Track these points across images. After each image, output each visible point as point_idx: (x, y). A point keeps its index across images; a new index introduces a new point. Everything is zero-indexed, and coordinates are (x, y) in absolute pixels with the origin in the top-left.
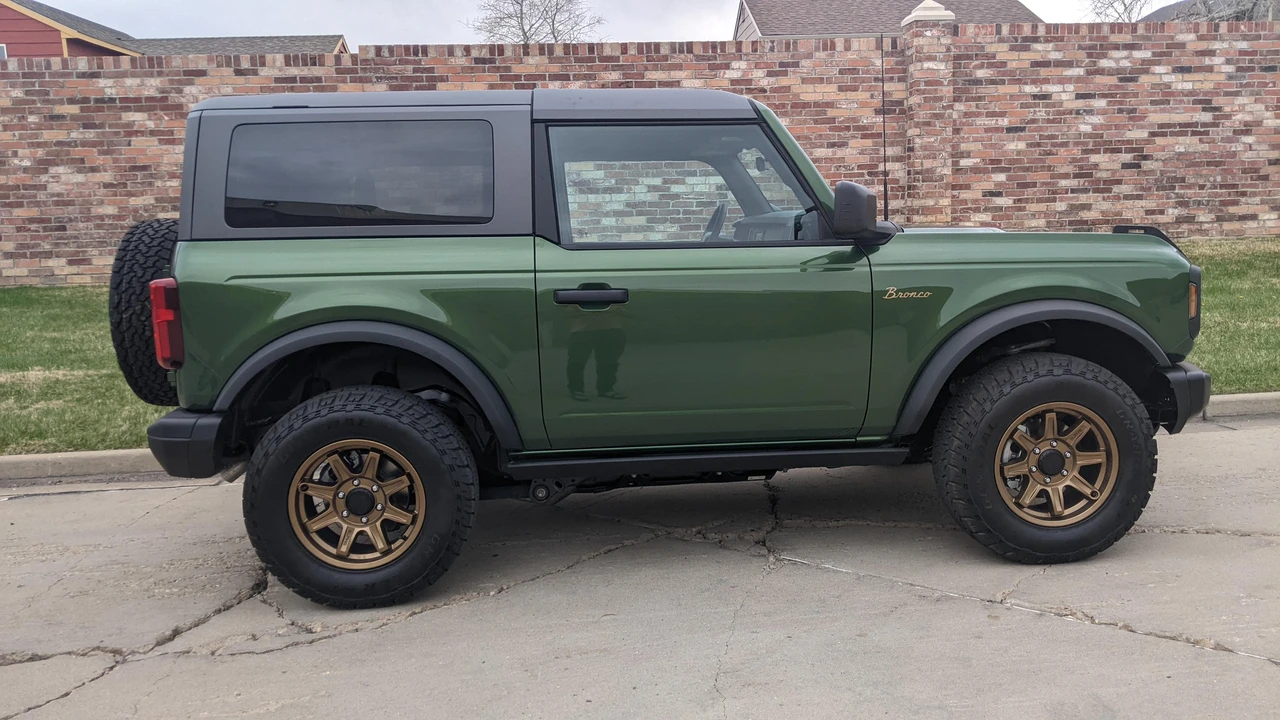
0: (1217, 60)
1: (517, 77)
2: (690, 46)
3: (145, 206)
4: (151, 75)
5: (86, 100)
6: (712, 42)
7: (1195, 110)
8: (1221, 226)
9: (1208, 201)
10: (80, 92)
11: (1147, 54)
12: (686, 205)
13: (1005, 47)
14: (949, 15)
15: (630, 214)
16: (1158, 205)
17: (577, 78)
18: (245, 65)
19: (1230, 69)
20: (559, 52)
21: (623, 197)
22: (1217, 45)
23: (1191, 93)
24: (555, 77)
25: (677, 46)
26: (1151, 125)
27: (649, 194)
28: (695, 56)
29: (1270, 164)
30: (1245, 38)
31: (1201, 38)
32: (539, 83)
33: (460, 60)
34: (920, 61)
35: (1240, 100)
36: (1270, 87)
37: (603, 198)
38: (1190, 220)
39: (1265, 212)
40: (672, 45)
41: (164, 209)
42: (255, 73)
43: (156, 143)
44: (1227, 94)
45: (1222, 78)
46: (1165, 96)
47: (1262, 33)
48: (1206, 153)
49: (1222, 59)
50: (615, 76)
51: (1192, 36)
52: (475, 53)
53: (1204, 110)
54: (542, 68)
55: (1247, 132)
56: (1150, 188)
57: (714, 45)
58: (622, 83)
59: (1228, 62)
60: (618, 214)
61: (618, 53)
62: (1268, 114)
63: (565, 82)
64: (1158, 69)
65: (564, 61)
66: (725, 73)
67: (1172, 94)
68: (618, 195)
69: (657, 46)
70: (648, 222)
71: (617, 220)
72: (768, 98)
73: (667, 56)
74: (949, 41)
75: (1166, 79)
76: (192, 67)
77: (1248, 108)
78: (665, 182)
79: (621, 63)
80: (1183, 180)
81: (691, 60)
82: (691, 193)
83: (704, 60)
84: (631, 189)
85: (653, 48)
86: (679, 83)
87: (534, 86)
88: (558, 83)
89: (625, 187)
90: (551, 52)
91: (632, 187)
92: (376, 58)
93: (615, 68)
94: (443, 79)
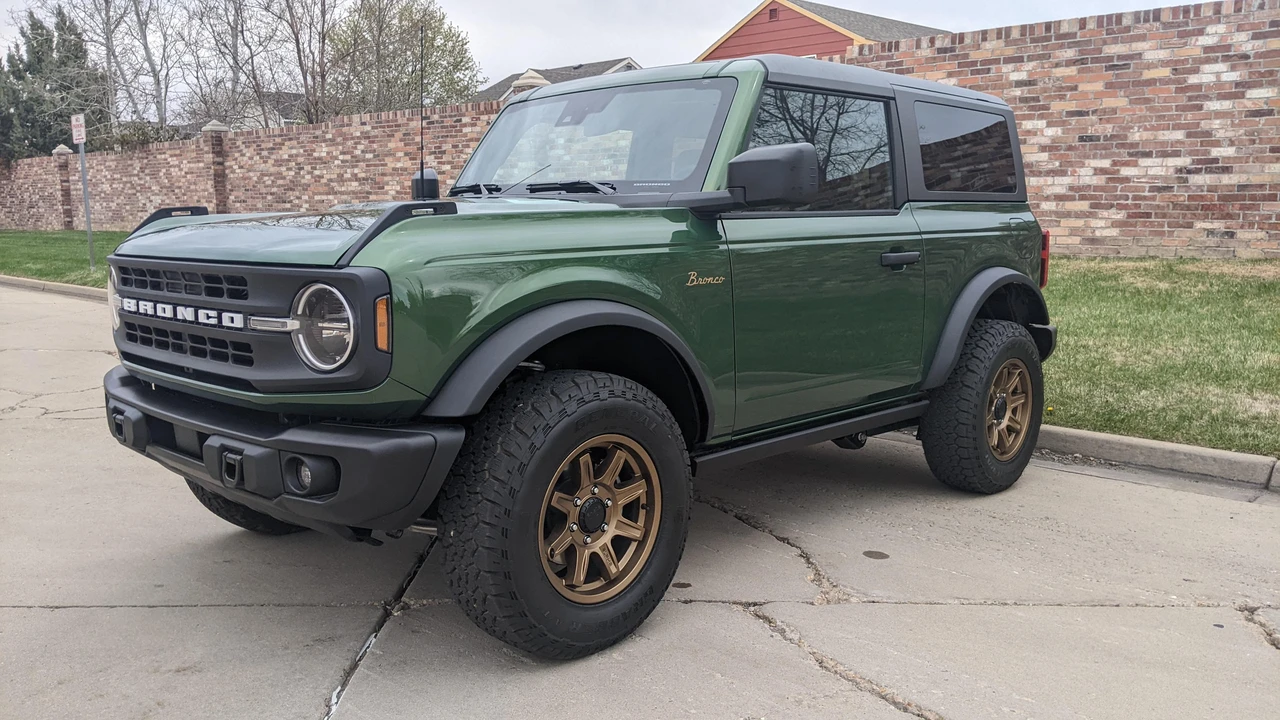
1: (974, 63)
2: (1157, 14)
6: (1184, 6)
12: (1137, 189)
15: (1072, 199)
17: (1031, 59)
20: (1015, 34)
21: (1067, 180)
24: (1008, 60)
25: (1142, 14)
27: (1095, 178)
28: (1161, 23)
32: (993, 67)
37: (1045, 180)
40: (1137, 15)
50: (1070, 54)
54: (998, 52)
57: (1186, 10)
58: (1077, 61)
60: (1059, 198)
61: (1075, 29)
63: (1018, 64)
65: (1020, 43)
66: (1197, 40)
68: (1060, 178)
69: (1119, 17)
70: (1091, 207)
71: (1057, 205)
72: (1251, 65)
73: (1129, 27)
78: (1115, 163)
79: (1078, 39)
81: (1158, 29)
82: (1144, 176)
83: (1173, 27)
84: (1076, 172)
85: (1114, 20)
86: (1140, 55)
87: (989, 70)
88: (1011, 66)
89: (1070, 169)
90: (1008, 35)
91: (1077, 169)
92: (859, 57)
93: (1070, 46)
94: (910, 71)
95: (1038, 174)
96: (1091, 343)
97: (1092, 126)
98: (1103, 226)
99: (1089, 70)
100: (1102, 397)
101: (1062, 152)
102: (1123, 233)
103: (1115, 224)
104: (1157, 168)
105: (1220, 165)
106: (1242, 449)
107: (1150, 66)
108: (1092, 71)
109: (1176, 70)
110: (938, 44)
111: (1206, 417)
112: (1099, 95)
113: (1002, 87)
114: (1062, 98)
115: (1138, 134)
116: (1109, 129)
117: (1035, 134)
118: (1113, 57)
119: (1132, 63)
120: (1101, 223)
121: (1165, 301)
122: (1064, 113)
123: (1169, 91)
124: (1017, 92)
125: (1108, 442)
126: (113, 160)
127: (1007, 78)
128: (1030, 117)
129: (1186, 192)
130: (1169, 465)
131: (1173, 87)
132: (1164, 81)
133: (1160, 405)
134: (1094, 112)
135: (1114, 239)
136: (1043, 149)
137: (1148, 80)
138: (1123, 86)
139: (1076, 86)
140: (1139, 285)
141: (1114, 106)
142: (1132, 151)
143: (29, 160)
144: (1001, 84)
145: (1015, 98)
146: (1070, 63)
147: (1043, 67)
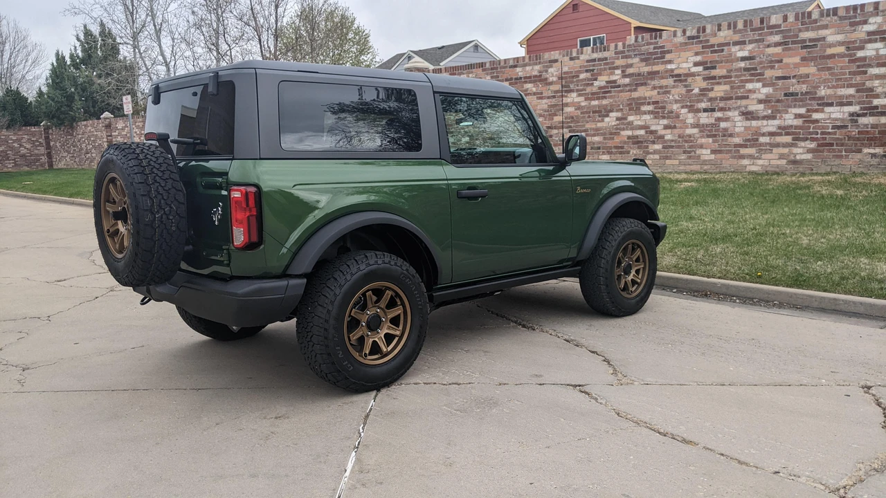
1: (713, 46)
2: (835, 11)
4: (536, 64)
5: (511, 79)
6: (854, 5)
10: (510, 75)
12: (823, 127)
15: (780, 134)
17: (751, 42)
18: (574, 55)
20: (740, 25)
21: (776, 122)
24: (736, 43)
25: (825, 11)
27: (795, 120)
28: (838, 17)
32: (725, 48)
33: (680, 39)
37: (762, 123)
40: (822, 12)
42: (578, 58)
50: (777, 38)
54: (729, 38)
57: (855, 8)
58: (782, 43)
60: (771, 134)
61: (780, 22)
63: (742, 46)
65: (743, 32)
66: (863, 27)
68: (772, 121)
69: (810, 14)
70: (793, 140)
71: (770, 139)
73: (817, 20)
76: (552, 58)
78: (808, 111)
79: (782, 29)
81: (836, 21)
82: (828, 119)
83: (846, 19)
84: (782, 117)
85: (806, 15)
86: (824, 39)
87: (723, 50)
88: (737, 47)
89: (778, 115)
90: (735, 27)
91: (783, 115)
92: (635, 44)
93: (777, 33)
94: (669, 52)
95: (757, 118)
96: (788, 232)
97: (793, 86)
98: (801, 152)
99: (790, 49)
100: (793, 266)
101: (773, 104)
102: (814, 157)
103: (810, 151)
104: (837, 113)
105: (879, 110)
106: (878, 297)
107: (831, 46)
108: (793, 50)
109: (849, 47)
110: (688, 34)
111: (857, 278)
112: (796, 66)
113: (732, 61)
114: (772, 67)
115: (823, 91)
116: (804, 88)
117: (754, 92)
118: (806, 40)
119: (819, 44)
120: (800, 150)
121: (839, 203)
122: (774, 78)
123: (844, 62)
124: (742, 64)
125: (795, 294)
126: (140, 122)
127: (735, 55)
128: (751, 81)
129: (857, 129)
130: (833, 307)
131: (847, 59)
132: (841, 56)
133: (829, 270)
134: (794, 77)
135: (808, 161)
136: (760, 102)
137: (830, 55)
138: (813, 59)
139: (782, 60)
140: (824, 192)
141: (807, 72)
142: (819, 102)
143: (85, 123)
144: (731, 59)
145: (741, 68)
146: (777, 44)
147: (759, 48)
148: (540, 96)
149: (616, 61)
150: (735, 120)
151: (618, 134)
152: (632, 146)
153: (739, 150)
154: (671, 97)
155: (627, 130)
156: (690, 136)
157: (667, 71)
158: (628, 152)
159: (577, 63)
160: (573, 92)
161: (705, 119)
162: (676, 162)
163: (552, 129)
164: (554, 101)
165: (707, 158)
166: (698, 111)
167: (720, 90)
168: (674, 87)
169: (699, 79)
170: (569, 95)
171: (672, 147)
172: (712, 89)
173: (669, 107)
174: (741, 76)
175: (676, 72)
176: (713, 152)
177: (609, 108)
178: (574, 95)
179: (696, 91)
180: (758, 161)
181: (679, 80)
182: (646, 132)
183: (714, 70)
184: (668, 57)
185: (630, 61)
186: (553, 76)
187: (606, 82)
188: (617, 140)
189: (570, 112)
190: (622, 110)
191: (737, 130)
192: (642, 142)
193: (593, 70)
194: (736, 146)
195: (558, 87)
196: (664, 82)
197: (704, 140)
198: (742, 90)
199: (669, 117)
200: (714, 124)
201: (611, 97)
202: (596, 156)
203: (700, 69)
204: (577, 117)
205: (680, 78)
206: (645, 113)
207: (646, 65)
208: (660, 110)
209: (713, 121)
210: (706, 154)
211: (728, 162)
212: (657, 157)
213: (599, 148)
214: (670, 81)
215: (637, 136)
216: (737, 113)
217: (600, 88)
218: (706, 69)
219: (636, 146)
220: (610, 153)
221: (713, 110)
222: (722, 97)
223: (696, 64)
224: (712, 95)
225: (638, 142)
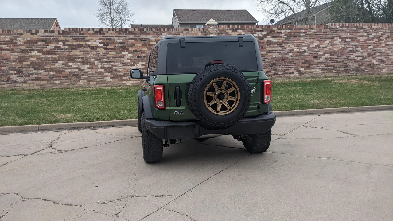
0: (283, 35)
1: (107, 36)
2: (152, 29)
3: (6, 69)
4: (8, 35)
7: (277, 47)
8: (285, 75)
9: (281, 69)
11: (266, 33)
13: (231, 31)
14: (216, 23)
16: (269, 70)
17: (122, 37)
18: (34, 32)
19: (286, 37)
20: (117, 30)
22: (282, 31)
23: (276, 43)
24: (116, 37)
25: (148, 29)
26: (267, 51)
27: (142, 67)
28: (153, 31)
29: (296, 60)
30: (289, 29)
31: (278, 29)
32: (112, 38)
33: (92, 32)
34: (209, 34)
35: (289, 44)
36: (296, 41)
37: (130, 67)
38: (277, 74)
39: (295, 72)
41: (11, 70)
42: (36, 34)
43: (9, 53)
44: (285, 43)
45: (284, 39)
46: (270, 43)
47: (293, 28)
48: (280, 57)
49: (284, 34)
50: (132, 36)
51: (276, 29)
52: (95, 30)
53: (280, 47)
54: (113, 34)
55: (290, 52)
56: (267, 66)
59: (285, 35)
61: (133, 31)
62: (295, 48)
63: (119, 38)
64: (268, 37)
65: (119, 32)
66: (161, 36)
67: (272, 43)
68: (133, 67)
73: (146, 32)
74: (216, 29)
75: (270, 39)
76: (19, 33)
77: (290, 46)
78: (146, 63)
79: (134, 33)
80: (275, 64)
83: (155, 33)
85: (142, 29)
86: (149, 38)
87: (111, 39)
88: (117, 38)
89: (136, 64)
90: (115, 30)
92: (69, 31)
93: (132, 34)
94: (87, 37)
95: (128, 66)
97: (140, 54)
99: (137, 41)
101: (133, 60)
107: (151, 41)
108: (138, 41)
109: (157, 42)
112: (140, 47)
114: (132, 47)
116: (144, 55)
117: (126, 56)
118: (143, 38)
122: (133, 51)
124: (120, 45)
128: (124, 51)
134: (140, 51)
136: (128, 59)
137: (151, 44)
138: (146, 45)
139: (135, 44)
141: (144, 50)
144: (114, 42)
145: (119, 46)
146: (132, 39)
147: (126, 39)
148: (12, 51)
149: (60, 38)
150: (119, 66)
151: (64, 71)
152: (72, 76)
153: (122, 78)
154: (90, 55)
155: (69, 69)
156: (100, 72)
157: (87, 45)
158: (71, 79)
159: (36, 37)
160: (35, 50)
161: (106, 65)
162: (95, 83)
163: (23, 68)
164: (22, 54)
165: (109, 81)
166: (103, 62)
167: (112, 54)
168: (91, 51)
169: (102, 49)
170: (32, 52)
171: (93, 76)
172: (108, 54)
173: (89, 60)
174: (120, 49)
175: (91, 45)
176: (111, 78)
177: (57, 59)
178: (36, 52)
179: (101, 54)
180: (130, 81)
181: (93, 49)
182: (79, 70)
183: (108, 46)
184: (86, 39)
185: (67, 39)
186: (20, 41)
187: (54, 47)
188: (63, 74)
189: (34, 60)
190: (65, 60)
191: (120, 70)
192: (77, 75)
193: (46, 41)
194: (121, 76)
195: (24, 48)
196: (86, 49)
197: (107, 74)
198: (121, 55)
199: (89, 64)
200: (110, 67)
201: (58, 54)
202: (52, 81)
203: (102, 45)
204: (39, 62)
205: (93, 48)
206: (77, 62)
207: (76, 41)
208: (85, 61)
209: (110, 66)
210: (108, 79)
211: (118, 82)
212: (85, 81)
213: (54, 77)
214: (89, 49)
215: (74, 72)
216: (119, 63)
217: (51, 49)
218: (104, 45)
219: (74, 76)
220: (59, 80)
221: (110, 62)
222: (113, 57)
223: (100, 43)
224: (108, 56)
225: (75, 75)
